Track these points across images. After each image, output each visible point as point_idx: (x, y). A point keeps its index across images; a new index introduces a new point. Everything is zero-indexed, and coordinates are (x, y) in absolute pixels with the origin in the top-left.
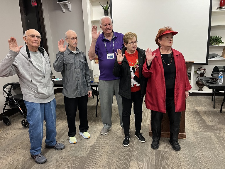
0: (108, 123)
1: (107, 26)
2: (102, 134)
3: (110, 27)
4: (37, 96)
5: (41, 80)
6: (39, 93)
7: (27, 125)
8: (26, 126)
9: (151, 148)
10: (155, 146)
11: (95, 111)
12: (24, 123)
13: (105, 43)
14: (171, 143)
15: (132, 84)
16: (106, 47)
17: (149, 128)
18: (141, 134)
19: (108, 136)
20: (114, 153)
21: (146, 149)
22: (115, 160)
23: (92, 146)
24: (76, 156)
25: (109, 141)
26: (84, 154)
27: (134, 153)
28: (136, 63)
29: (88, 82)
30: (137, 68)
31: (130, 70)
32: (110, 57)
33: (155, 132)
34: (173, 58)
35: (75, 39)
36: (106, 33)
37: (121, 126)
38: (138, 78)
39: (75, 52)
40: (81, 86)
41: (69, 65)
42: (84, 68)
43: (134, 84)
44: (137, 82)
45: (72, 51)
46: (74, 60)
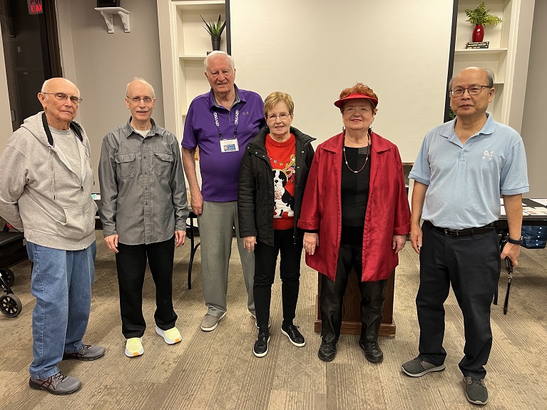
0: (218, 304)
1: (220, 76)
2: (204, 329)
3: (227, 77)
5: (74, 195)
7: (13, 311)
8: (11, 312)
10: (327, 353)
11: (187, 275)
12: (5, 305)
13: (216, 115)
14: (362, 347)
15: (278, 212)
16: (217, 124)
17: (314, 313)
18: (295, 328)
19: (219, 335)
20: (232, 372)
21: (307, 362)
22: (235, 388)
23: (179, 357)
24: (141, 383)
25: (221, 345)
26: (160, 377)
27: (278, 372)
28: (289, 162)
29: (179, 209)
30: (291, 174)
31: (275, 179)
32: (229, 146)
33: (326, 322)
34: (370, 157)
35: (142, 101)
36: (218, 92)
37: (250, 310)
38: (293, 198)
39: (144, 133)
40: (153, 216)
41: (126, 165)
42: (166, 173)
43: (282, 211)
44: (289, 207)
45: (137, 131)
46: (140, 153)
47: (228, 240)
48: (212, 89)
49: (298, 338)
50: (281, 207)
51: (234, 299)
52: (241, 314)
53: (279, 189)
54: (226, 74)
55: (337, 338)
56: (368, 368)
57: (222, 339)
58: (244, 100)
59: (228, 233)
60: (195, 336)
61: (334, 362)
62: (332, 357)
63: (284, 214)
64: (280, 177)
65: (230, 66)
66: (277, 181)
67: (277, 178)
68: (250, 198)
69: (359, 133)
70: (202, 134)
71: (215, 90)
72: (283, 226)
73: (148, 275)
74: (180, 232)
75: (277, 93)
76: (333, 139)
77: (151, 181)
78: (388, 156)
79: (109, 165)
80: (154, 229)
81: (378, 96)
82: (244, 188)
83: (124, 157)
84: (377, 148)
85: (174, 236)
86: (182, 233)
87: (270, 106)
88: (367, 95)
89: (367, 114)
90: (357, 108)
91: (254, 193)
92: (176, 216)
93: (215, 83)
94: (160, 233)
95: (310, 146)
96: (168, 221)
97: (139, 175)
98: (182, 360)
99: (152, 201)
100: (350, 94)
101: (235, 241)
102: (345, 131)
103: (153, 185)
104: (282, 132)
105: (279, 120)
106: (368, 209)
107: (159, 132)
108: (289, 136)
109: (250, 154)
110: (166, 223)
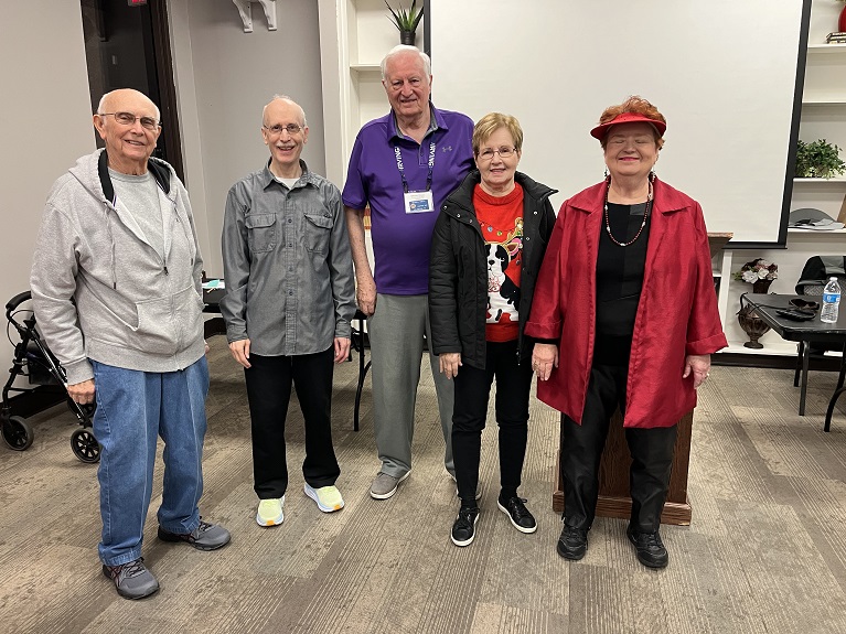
0: (399, 457)
1: (405, 87)
2: (374, 496)
3: (416, 89)
4: (135, 343)
5: (153, 282)
6: (142, 333)
7: (93, 453)
8: (90, 455)
9: (555, 556)
10: (573, 547)
11: (353, 408)
12: (80, 445)
13: (398, 151)
14: (632, 540)
15: (494, 313)
16: (400, 166)
17: (553, 478)
18: (520, 503)
19: (398, 506)
20: (415, 568)
21: (539, 559)
22: (419, 595)
23: (333, 538)
24: (273, 576)
25: (400, 523)
26: (303, 568)
27: (490, 573)
28: (512, 231)
29: (340, 303)
30: (516, 250)
31: (489, 258)
32: (418, 204)
33: (572, 495)
34: (649, 221)
35: (285, 131)
36: (402, 114)
37: (448, 469)
38: (518, 290)
39: (290, 183)
40: (301, 313)
41: (262, 231)
42: (322, 245)
43: (500, 311)
44: (512, 305)
45: (280, 179)
46: (282, 213)
47: (415, 357)
48: (393, 111)
49: (525, 518)
50: (499, 305)
51: (425, 451)
52: (433, 474)
53: (497, 275)
54: (416, 84)
55: (589, 523)
56: (641, 575)
57: (403, 513)
58: (445, 127)
59: (415, 346)
60: (361, 507)
61: (583, 562)
62: (580, 554)
63: (502, 317)
64: (497, 255)
65: (422, 71)
66: (492, 262)
67: (492, 256)
68: (450, 289)
69: (633, 181)
70: (375, 184)
71: (398, 112)
72: (501, 336)
73: (294, 406)
74: (341, 339)
75: (496, 114)
76: (589, 191)
77: (299, 257)
78: (681, 221)
79: (237, 233)
80: (302, 333)
81: (666, 118)
82: (438, 273)
83: (259, 219)
84: (663, 206)
85: (333, 345)
86: (344, 341)
87: (483, 136)
88: (648, 116)
89: (647, 149)
90: (631, 139)
91: (455, 281)
92: (336, 315)
93: (398, 99)
94: (311, 340)
95: (547, 203)
96: (325, 322)
97: (282, 247)
98: (337, 544)
99: (299, 289)
100: (618, 116)
101: (426, 357)
102: (609, 178)
103: (301, 263)
104: (502, 179)
105: (497, 158)
106: (641, 306)
107: (313, 181)
108: (512, 186)
109: (449, 217)
110: (320, 325)
